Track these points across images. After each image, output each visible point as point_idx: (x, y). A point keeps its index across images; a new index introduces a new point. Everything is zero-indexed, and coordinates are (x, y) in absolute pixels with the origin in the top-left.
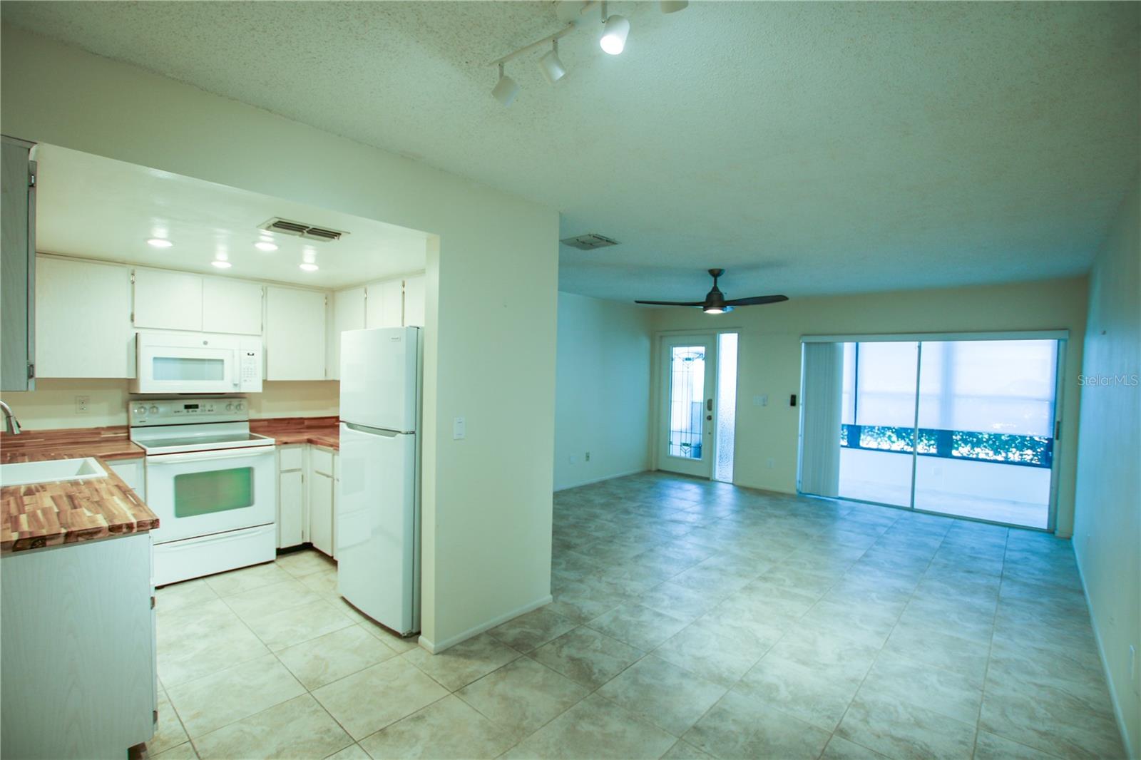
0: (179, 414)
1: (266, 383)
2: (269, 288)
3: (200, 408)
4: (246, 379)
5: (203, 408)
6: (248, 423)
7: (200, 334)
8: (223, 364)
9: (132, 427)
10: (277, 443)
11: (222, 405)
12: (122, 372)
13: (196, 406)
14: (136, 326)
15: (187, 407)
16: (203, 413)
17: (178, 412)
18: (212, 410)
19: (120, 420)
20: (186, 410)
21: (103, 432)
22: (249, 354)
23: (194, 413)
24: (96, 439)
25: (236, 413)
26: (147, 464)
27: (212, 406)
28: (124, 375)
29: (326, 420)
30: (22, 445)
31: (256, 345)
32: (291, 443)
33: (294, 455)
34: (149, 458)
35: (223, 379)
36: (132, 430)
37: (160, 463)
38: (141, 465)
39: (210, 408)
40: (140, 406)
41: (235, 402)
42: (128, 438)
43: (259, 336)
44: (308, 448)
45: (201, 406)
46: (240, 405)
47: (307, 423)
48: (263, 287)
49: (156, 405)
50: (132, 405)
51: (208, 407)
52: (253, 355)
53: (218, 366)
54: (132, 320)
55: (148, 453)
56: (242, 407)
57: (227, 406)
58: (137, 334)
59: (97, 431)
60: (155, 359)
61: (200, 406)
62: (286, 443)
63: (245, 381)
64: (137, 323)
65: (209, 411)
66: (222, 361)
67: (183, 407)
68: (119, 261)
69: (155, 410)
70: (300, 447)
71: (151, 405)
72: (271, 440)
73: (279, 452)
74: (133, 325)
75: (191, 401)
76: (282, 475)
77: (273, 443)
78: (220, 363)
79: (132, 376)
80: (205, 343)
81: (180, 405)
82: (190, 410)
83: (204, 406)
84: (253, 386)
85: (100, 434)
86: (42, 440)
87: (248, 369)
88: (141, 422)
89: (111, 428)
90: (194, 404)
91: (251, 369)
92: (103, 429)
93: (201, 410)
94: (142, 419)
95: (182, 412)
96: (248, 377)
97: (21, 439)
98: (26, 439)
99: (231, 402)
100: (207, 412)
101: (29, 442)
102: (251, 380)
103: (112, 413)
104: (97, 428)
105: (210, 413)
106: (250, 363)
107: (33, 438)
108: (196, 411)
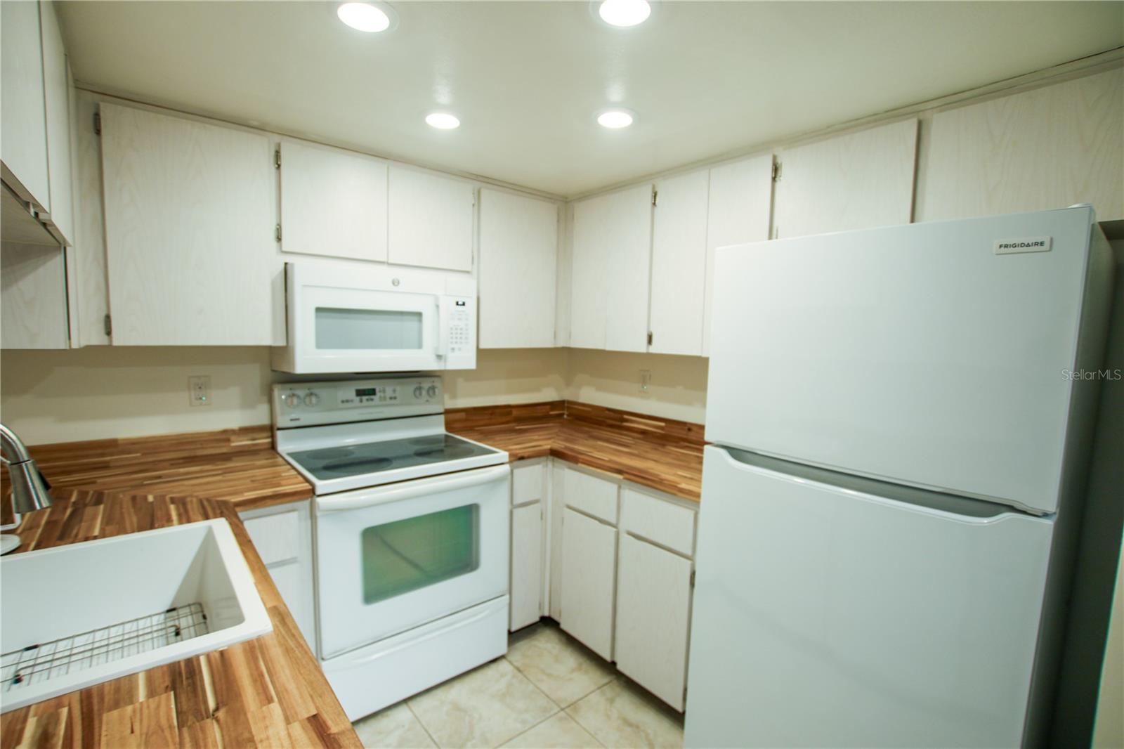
0: (348, 404)
1: (482, 354)
2: (482, 192)
3: (378, 394)
4: (453, 346)
5: (382, 394)
6: (442, 418)
7: (385, 268)
8: (420, 321)
9: (279, 429)
10: (512, 459)
11: (407, 388)
12: (263, 334)
13: (372, 392)
14: (284, 249)
15: (360, 393)
16: (384, 403)
17: (347, 401)
18: (395, 398)
19: (259, 416)
20: (358, 398)
21: (233, 438)
22: (457, 304)
23: (370, 403)
24: (224, 450)
25: (427, 401)
26: (318, 514)
27: (394, 391)
28: (267, 341)
29: (539, 407)
30: (105, 466)
31: (466, 288)
32: (529, 457)
33: (533, 476)
34: (319, 500)
35: (420, 346)
36: (278, 433)
37: (339, 510)
38: (306, 512)
39: (393, 395)
40: (290, 394)
41: (426, 384)
42: (273, 446)
43: (468, 272)
44: (550, 465)
45: (380, 391)
46: (433, 388)
47: (515, 413)
48: (474, 187)
49: (316, 391)
50: (276, 392)
51: (389, 393)
52: (464, 304)
53: (411, 324)
54: (279, 239)
55: (318, 492)
56: (436, 391)
57: (415, 391)
58: (286, 264)
59: (225, 436)
60: (319, 310)
61: (377, 390)
62: (522, 458)
63: (453, 349)
64: (287, 244)
65: (391, 398)
66: (419, 315)
67: (354, 393)
68: (255, 123)
69: (314, 399)
70: (538, 463)
71: (307, 391)
72: (503, 455)
73: (512, 474)
74: (281, 246)
75: (364, 385)
76: (517, 512)
77: (506, 459)
78: (416, 318)
79: (282, 343)
80: (395, 283)
81: (349, 391)
82: (364, 398)
83: (384, 391)
84: (465, 359)
85: (228, 440)
86: (138, 455)
87: (456, 329)
88: (292, 420)
89: (245, 431)
90: (369, 390)
91: (461, 329)
92: (233, 432)
93: (380, 397)
94: (294, 416)
95: (352, 401)
96: (456, 343)
97: (103, 455)
98: (112, 455)
99: (420, 383)
100: (388, 402)
101: (116, 460)
102: (460, 349)
103: (247, 404)
104: (225, 432)
105: (393, 402)
106: (459, 319)
107: (123, 452)
108: (372, 400)
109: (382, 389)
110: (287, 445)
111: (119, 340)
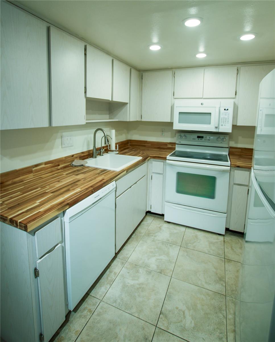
0: (196, 140)
1: (234, 127)
2: (241, 68)
4: (222, 124)
6: (228, 149)
7: (202, 100)
8: (211, 115)
9: (177, 144)
10: (232, 166)
11: (215, 137)
13: (202, 137)
14: (174, 98)
15: (198, 137)
16: (205, 141)
17: (194, 139)
18: (210, 140)
20: (198, 139)
22: (225, 110)
23: (201, 140)
24: (166, 147)
25: (221, 142)
26: (167, 164)
30: (145, 146)
31: (229, 104)
32: (242, 167)
34: (167, 161)
35: (210, 124)
36: (176, 145)
37: (171, 165)
40: (179, 135)
41: (222, 137)
42: (174, 149)
43: (234, 98)
45: (205, 137)
46: (224, 138)
48: (238, 68)
49: (186, 135)
50: (177, 134)
51: (208, 138)
52: (228, 110)
53: (207, 117)
55: (167, 159)
56: (224, 140)
57: (218, 138)
60: (180, 113)
61: (204, 137)
62: (238, 167)
63: (222, 125)
64: (175, 96)
65: (208, 140)
69: (186, 137)
70: (248, 171)
71: (184, 135)
72: (227, 164)
73: (234, 171)
75: (200, 135)
76: (235, 186)
77: (229, 165)
80: (202, 104)
81: (195, 136)
82: (200, 139)
83: (206, 137)
84: (227, 128)
85: (167, 145)
86: (150, 145)
87: (224, 118)
88: (179, 142)
89: (170, 143)
90: (202, 136)
91: (226, 118)
92: (168, 143)
93: (205, 139)
94: (179, 141)
95: (196, 139)
96: (224, 123)
97: (145, 144)
98: (146, 144)
99: (220, 136)
100: (207, 141)
101: (147, 145)
102: (225, 125)
103: (172, 137)
104: (166, 143)
105: (208, 141)
106: (225, 115)
107: (148, 144)
108: (202, 140)
109: (206, 136)
110: (178, 148)
111: (143, 120)
